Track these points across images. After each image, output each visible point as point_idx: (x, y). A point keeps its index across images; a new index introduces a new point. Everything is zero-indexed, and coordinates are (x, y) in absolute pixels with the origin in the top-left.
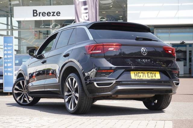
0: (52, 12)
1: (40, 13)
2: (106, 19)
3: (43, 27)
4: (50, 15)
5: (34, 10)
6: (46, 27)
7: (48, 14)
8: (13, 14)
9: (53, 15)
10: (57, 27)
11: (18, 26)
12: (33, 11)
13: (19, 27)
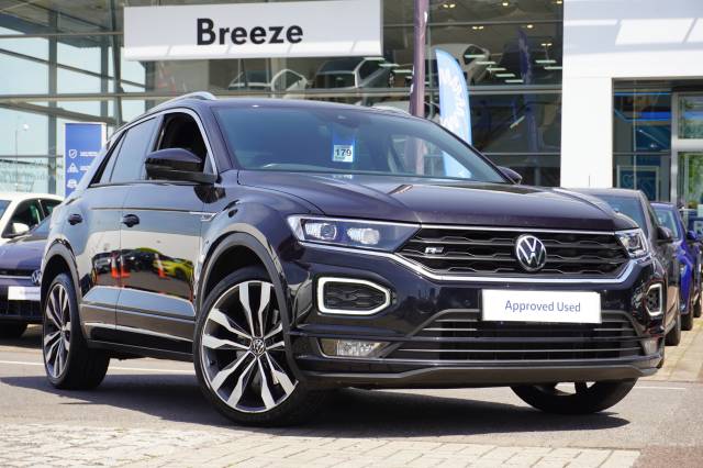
0: (271, 29)
1: (223, 32)
2: (488, 53)
3: (239, 85)
4: (263, 41)
5: (200, 22)
6: (251, 84)
7: (257, 35)
8: (122, 35)
9: (274, 40)
10: (294, 86)
11: (143, 83)
12: (196, 23)
13: (150, 86)
